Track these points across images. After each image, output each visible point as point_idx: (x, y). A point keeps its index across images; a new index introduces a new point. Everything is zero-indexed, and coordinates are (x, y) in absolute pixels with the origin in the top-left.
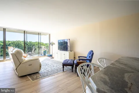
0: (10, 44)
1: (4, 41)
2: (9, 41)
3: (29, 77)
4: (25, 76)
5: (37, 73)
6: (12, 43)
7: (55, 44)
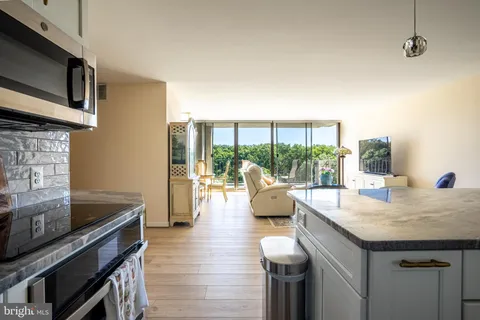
0: (246, 154)
1: (236, 146)
2: (245, 147)
3: (271, 221)
4: (265, 217)
5: (288, 217)
6: (252, 153)
7: (350, 153)
